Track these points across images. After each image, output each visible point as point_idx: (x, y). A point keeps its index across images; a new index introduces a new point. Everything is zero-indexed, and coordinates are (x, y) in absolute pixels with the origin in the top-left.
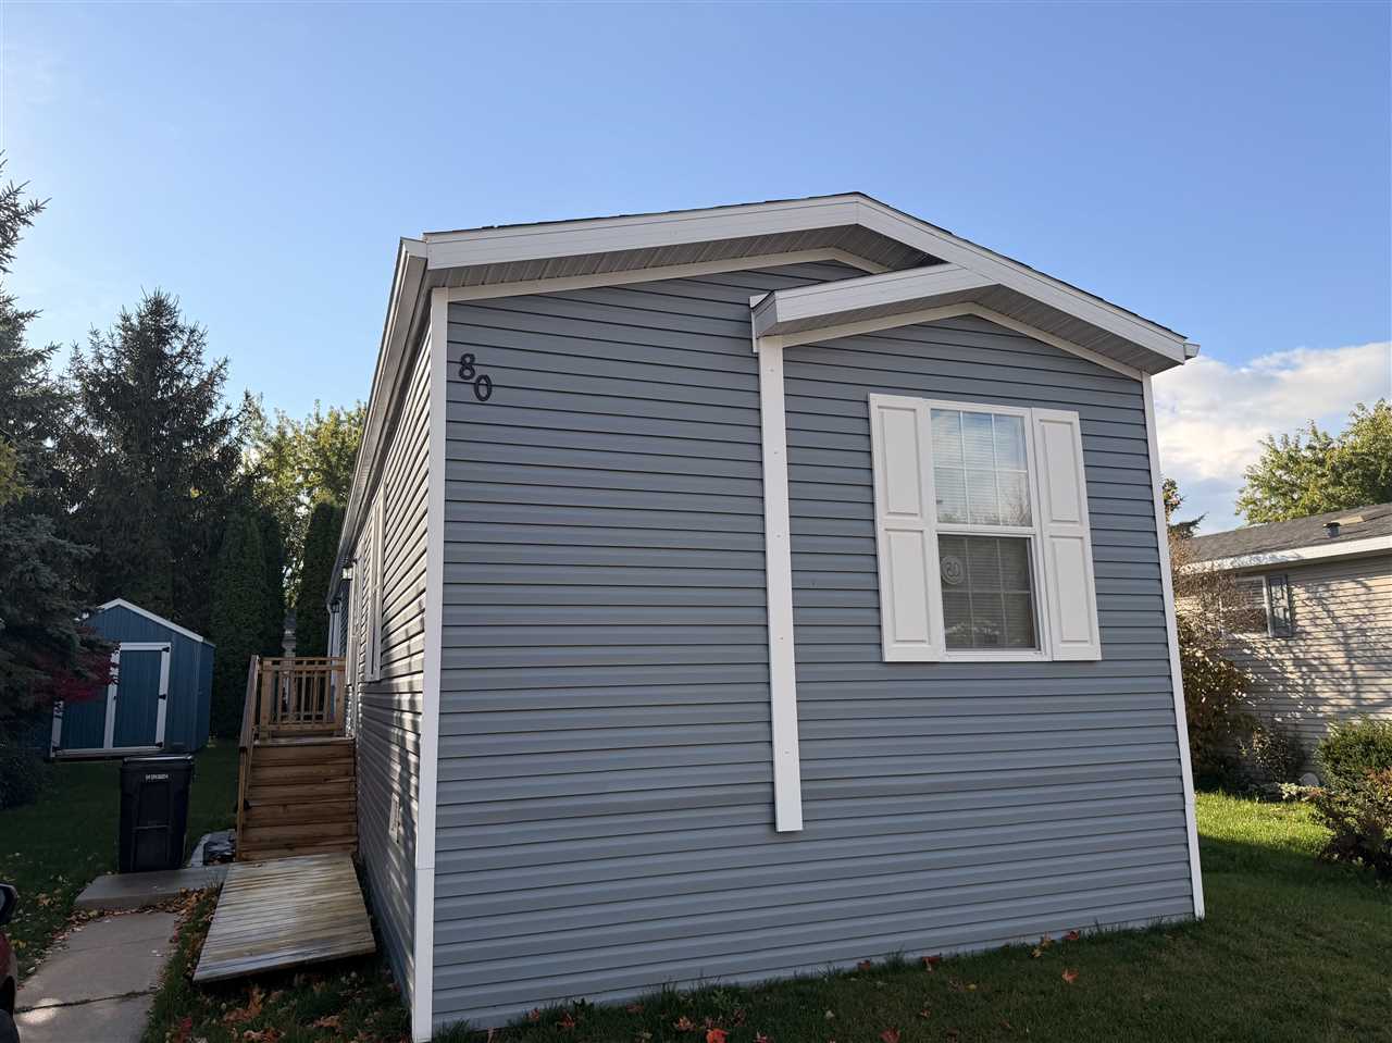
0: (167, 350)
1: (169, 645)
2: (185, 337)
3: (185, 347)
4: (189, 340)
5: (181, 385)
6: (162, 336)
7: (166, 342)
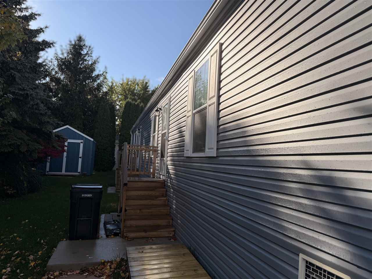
0: (82, 52)
1: (82, 141)
2: (88, 49)
3: (88, 52)
4: (89, 49)
5: (86, 63)
6: (81, 47)
7: (82, 50)
